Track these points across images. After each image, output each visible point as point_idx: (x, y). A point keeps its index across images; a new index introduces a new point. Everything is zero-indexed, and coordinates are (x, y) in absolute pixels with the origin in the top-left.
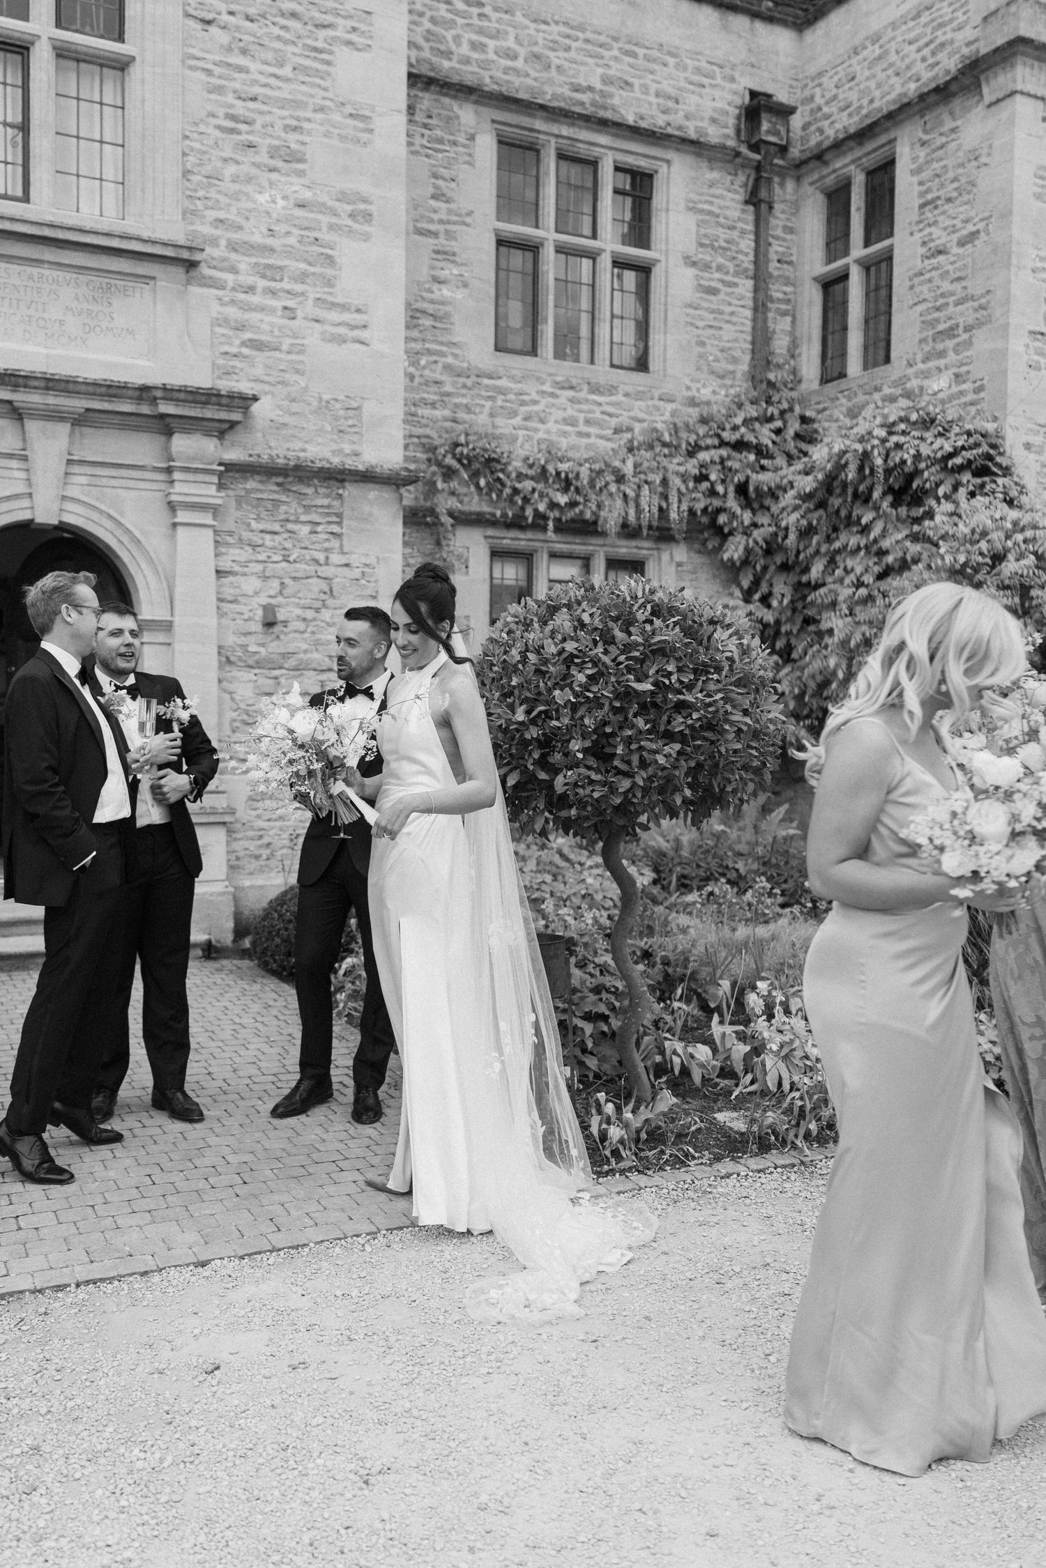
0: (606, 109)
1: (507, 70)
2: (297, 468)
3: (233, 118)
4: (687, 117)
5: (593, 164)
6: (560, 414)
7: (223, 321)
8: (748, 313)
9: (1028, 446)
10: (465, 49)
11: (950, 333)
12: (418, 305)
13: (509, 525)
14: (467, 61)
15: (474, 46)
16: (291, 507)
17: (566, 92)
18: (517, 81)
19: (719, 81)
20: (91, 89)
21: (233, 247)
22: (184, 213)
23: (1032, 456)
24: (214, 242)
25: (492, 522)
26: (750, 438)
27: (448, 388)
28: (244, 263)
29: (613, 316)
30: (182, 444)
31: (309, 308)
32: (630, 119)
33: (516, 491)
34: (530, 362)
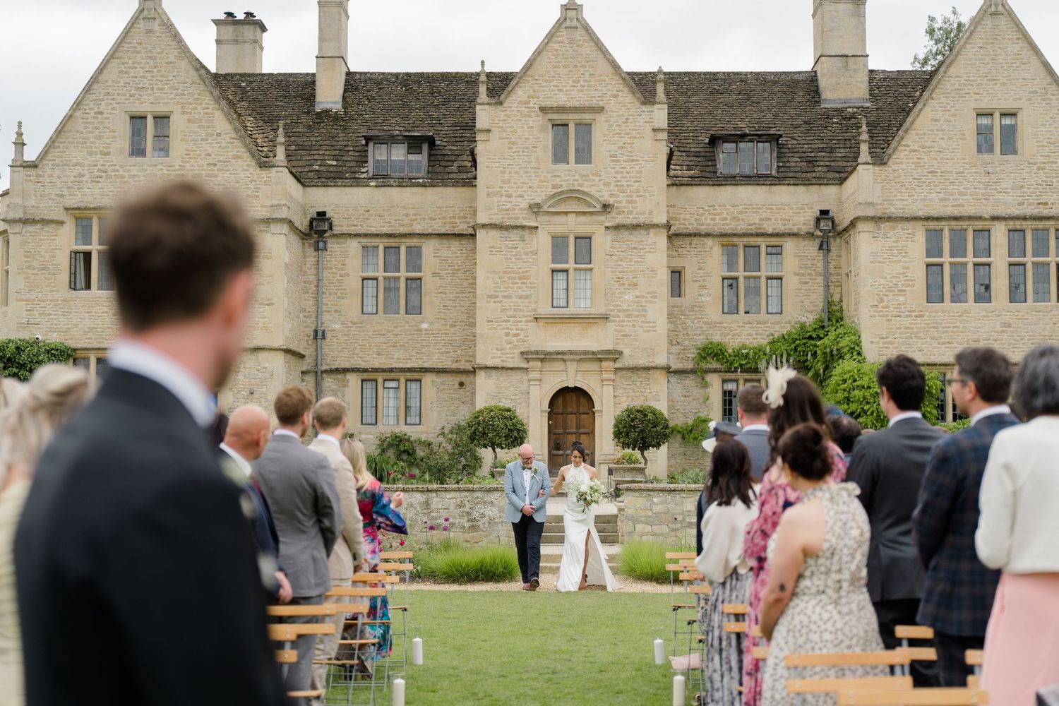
0: (760, 229)
1: (723, 225)
2: (635, 367)
3: (618, 278)
4: (794, 225)
5: (759, 246)
6: (746, 333)
7: (616, 330)
8: (822, 288)
9: (872, 342)
10: (709, 221)
11: (856, 304)
12: (695, 304)
13: (727, 372)
14: (709, 225)
15: (711, 219)
16: (634, 377)
17: (746, 227)
18: (727, 227)
19: (807, 210)
20: (583, 277)
21: (619, 311)
22: (606, 305)
23: (873, 345)
24: (614, 310)
25: (721, 371)
26: (814, 336)
27: (704, 329)
28: (621, 315)
29: (767, 296)
30: (604, 364)
31: (640, 324)
32: (770, 231)
33: (728, 361)
34: (734, 317)
